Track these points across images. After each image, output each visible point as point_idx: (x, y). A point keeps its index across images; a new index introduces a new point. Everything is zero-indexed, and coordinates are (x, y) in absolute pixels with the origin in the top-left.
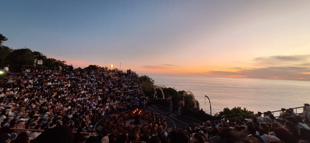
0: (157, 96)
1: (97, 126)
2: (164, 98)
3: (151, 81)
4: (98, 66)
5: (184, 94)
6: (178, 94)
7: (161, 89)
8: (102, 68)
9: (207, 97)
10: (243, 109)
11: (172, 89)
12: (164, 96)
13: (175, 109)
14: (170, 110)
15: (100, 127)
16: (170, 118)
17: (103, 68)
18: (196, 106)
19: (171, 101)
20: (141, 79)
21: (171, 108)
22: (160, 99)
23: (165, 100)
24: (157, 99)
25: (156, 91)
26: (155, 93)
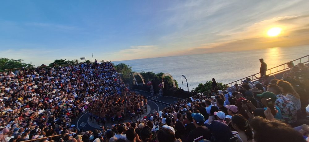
0: (137, 83)
1: (80, 123)
2: (144, 83)
3: (129, 67)
4: (65, 60)
5: (163, 77)
6: (157, 77)
7: (140, 75)
8: (71, 62)
9: (184, 76)
11: (151, 73)
12: (143, 81)
13: (156, 92)
14: (151, 93)
15: (83, 123)
16: (153, 100)
17: (72, 62)
18: (175, 86)
19: (152, 85)
20: (118, 67)
21: (152, 92)
22: (140, 84)
23: (146, 85)
24: (137, 85)
25: (135, 78)
26: (135, 79)
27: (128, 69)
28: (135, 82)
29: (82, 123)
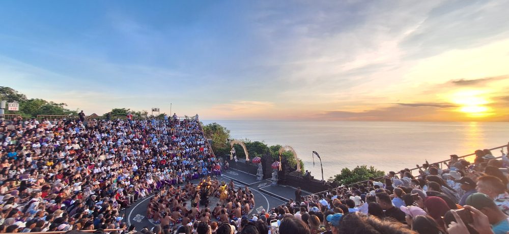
0: (235, 157)
1: (133, 215)
2: (247, 159)
3: (225, 131)
4: (129, 110)
5: (280, 151)
6: (270, 151)
7: (242, 145)
8: (137, 114)
9: (316, 154)
10: (369, 169)
11: (260, 143)
12: (247, 156)
13: (267, 176)
14: (258, 178)
16: (260, 190)
17: (139, 114)
18: (299, 169)
19: (260, 164)
20: (208, 129)
21: (260, 175)
22: (242, 160)
23: (250, 162)
24: (236, 160)
25: (233, 149)
26: (233, 151)
27: (224, 134)
28: (234, 155)
29: (137, 216)
